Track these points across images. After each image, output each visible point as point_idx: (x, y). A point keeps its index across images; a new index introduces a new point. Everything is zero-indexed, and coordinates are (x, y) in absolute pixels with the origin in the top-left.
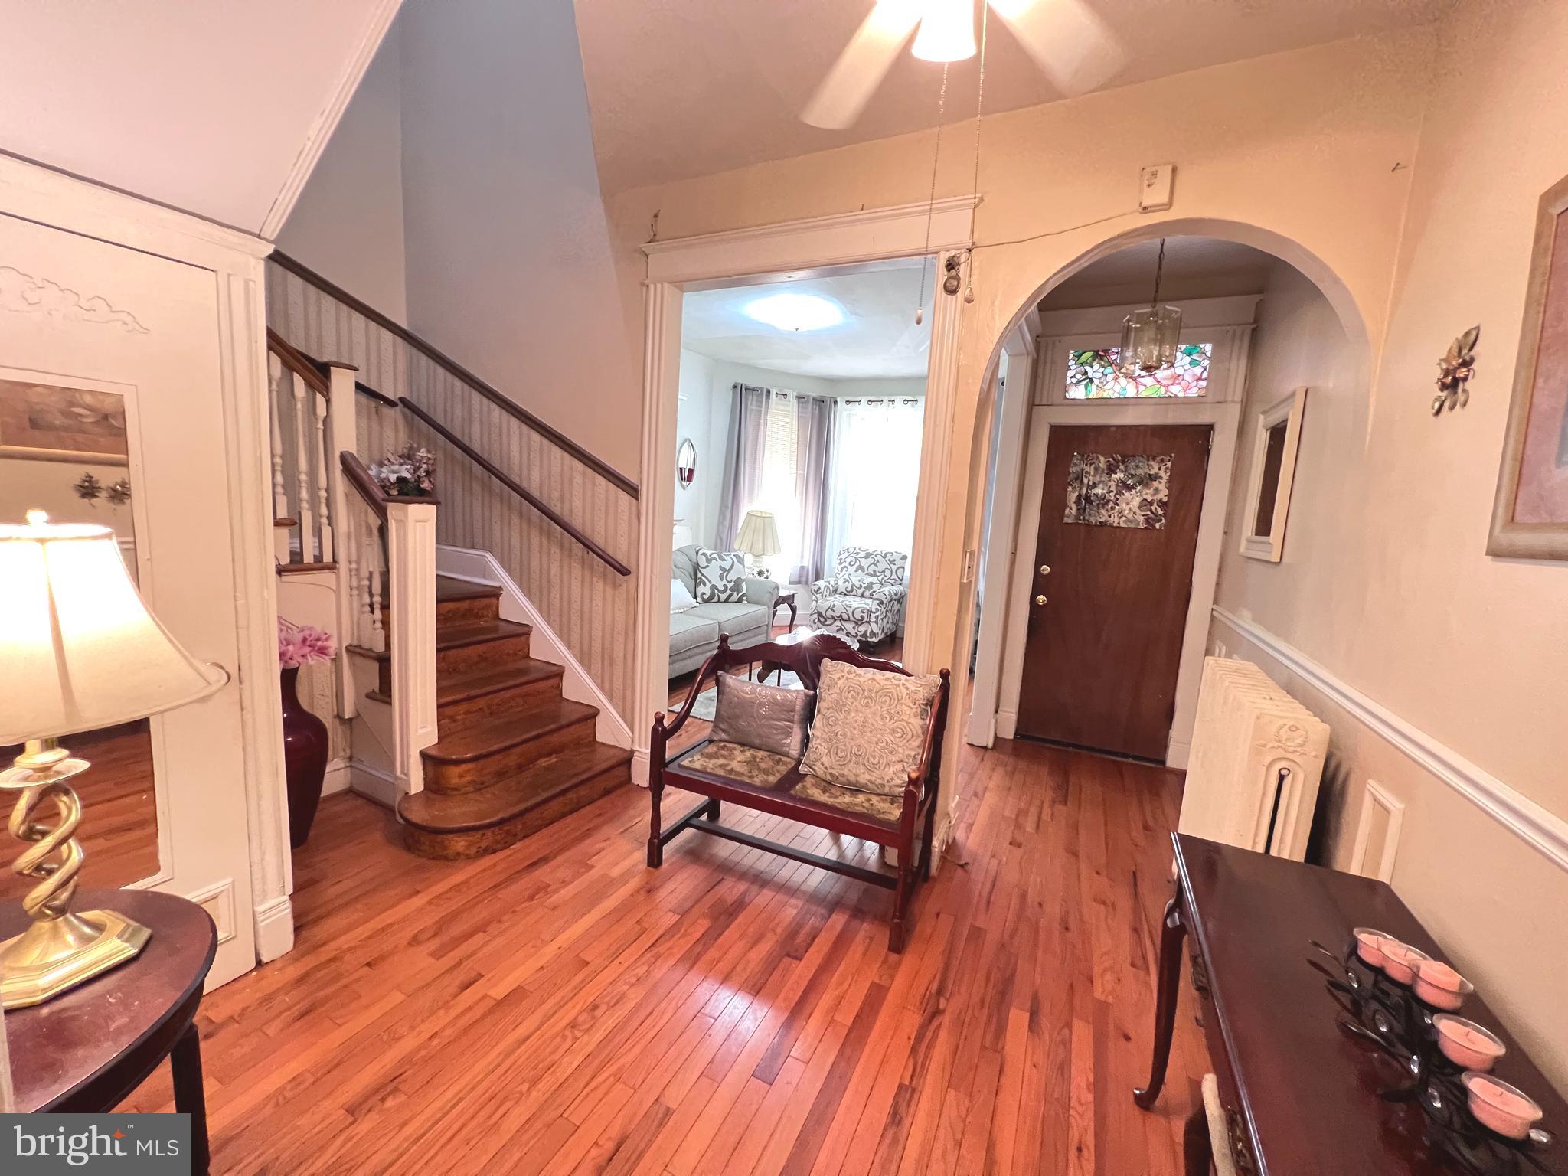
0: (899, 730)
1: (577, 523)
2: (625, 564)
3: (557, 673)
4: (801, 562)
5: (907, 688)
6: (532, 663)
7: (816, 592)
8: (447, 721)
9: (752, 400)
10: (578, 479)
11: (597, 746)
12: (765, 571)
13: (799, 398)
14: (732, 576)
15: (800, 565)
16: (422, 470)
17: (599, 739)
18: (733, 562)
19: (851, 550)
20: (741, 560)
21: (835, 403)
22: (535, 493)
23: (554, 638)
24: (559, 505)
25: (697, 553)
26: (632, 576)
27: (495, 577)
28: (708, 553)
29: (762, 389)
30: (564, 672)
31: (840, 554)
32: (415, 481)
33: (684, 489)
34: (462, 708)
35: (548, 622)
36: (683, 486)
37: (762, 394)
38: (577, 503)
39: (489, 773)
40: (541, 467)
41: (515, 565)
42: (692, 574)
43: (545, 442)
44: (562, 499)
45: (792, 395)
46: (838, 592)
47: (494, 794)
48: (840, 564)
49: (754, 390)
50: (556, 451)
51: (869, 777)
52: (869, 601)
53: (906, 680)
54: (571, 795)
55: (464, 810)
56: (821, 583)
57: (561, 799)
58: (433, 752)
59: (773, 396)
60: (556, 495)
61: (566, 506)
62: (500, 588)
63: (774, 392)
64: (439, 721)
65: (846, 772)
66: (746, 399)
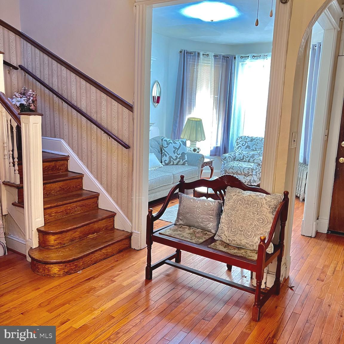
0: (261, 220)
1: (104, 124)
2: (127, 143)
3: (96, 196)
4: (217, 145)
5: (266, 200)
6: (84, 191)
7: (224, 160)
8: (47, 216)
9: (190, 59)
10: (104, 103)
11: (115, 230)
12: (197, 149)
13: (215, 56)
14: (180, 152)
15: (215, 146)
16: (31, 100)
17: (116, 227)
18: (180, 145)
19: (243, 138)
20: (185, 144)
21: (235, 58)
22: (84, 110)
23: (94, 180)
24: (95, 115)
25: (162, 140)
26: (131, 149)
27: (66, 151)
28: (168, 140)
29: (195, 52)
30: (99, 195)
31: (237, 140)
32: (28, 105)
33: (155, 107)
34: (54, 210)
35: (91, 172)
36: (154, 106)
37: (195, 55)
38: (104, 114)
39: (67, 240)
40: (87, 97)
41: (75, 145)
42: (160, 151)
43: (88, 85)
44: (97, 113)
45: (212, 54)
46: (236, 160)
47: (69, 249)
48: (237, 145)
49: (191, 53)
50: (93, 89)
51: (246, 241)
52: (252, 164)
53: (266, 196)
54: (104, 251)
55: (56, 255)
56: (227, 155)
57: (99, 252)
58: (43, 229)
59: (201, 56)
60: (94, 110)
61: (99, 116)
62: (68, 156)
63: (201, 53)
64: (44, 216)
65: (235, 239)
66: (187, 59)
